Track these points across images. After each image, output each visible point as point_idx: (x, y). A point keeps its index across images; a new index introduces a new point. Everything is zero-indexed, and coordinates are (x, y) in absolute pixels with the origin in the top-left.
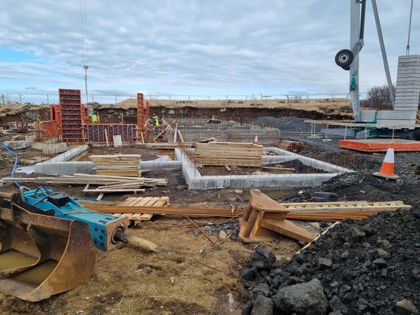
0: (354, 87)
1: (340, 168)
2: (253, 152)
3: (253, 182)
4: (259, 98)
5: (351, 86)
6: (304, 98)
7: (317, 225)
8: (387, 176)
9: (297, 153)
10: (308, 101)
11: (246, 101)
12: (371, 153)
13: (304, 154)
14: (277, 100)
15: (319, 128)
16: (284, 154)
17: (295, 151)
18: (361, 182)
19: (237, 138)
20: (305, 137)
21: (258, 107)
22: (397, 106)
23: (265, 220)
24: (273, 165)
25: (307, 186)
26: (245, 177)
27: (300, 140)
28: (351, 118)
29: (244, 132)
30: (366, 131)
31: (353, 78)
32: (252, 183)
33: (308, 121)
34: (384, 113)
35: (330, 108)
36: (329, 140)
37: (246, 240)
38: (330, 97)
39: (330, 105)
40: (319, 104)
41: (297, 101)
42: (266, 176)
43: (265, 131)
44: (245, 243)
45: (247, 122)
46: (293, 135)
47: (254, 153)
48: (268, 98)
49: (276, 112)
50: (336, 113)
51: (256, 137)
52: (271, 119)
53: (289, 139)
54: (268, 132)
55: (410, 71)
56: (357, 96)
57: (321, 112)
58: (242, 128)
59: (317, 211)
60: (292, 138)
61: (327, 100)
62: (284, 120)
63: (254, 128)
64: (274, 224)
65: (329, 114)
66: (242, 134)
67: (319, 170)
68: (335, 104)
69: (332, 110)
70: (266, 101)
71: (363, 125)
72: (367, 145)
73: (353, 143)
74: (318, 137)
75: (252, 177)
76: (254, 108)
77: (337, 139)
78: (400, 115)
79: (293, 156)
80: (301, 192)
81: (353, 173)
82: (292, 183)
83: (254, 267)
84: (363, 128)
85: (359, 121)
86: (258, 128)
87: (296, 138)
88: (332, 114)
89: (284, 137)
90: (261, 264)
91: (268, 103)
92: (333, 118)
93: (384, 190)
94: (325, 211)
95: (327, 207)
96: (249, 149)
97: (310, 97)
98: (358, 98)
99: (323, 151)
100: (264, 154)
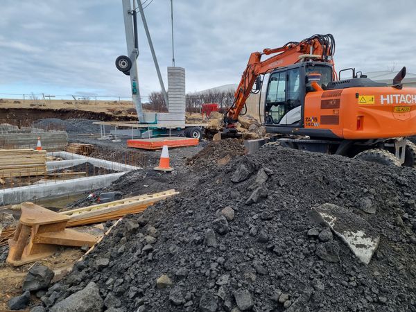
0: (135, 91)
1: (128, 166)
2: (34, 159)
3: (35, 192)
4: (41, 98)
5: (133, 90)
6: (92, 99)
7: (101, 226)
8: (165, 170)
9: (87, 155)
10: (96, 103)
11: (24, 101)
12: (154, 150)
13: (94, 156)
14: (63, 101)
15: (108, 129)
16: (73, 158)
17: (85, 153)
18: (144, 177)
19: (13, 144)
20: (96, 139)
21: (40, 107)
22: (170, 108)
23: (40, 235)
24: (61, 171)
25: (98, 187)
26: (24, 188)
27: (90, 142)
28: (137, 119)
29: (23, 136)
30: (149, 131)
31: (134, 83)
32: (34, 194)
33: (97, 123)
34: (162, 115)
35: (118, 110)
36: (118, 140)
37: (17, 263)
38: (117, 99)
39: (119, 108)
40: (107, 106)
41: (85, 102)
42: (52, 184)
43: (50, 135)
44: (15, 268)
45: (27, 125)
46: (82, 137)
47: (36, 159)
48: (52, 98)
49: (63, 113)
50: (123, 114)
51: (39, 142)
52: (57, 121)
53: (78, 142)
54: (53, 136)
55: (177, 81)
56: (139, 99)
57: (110, 113)
58: (19, 132)
59: (103, 212)
60: (82, 140)
61: (116, 102)
62: (71, 121)
63: (36, 132)
64: (52, 236)
65: (118, 116)
66: (20, 138)
67: (109, 170)
68: (123, 106)
69: (120, 112)
70: (50, 101)
71: (146, 126)
72: (149, 143)
73: (138, 142)
74: (108, 138)
75: (34, 187)
76: (35, 109)
77: (125, 139)
78: (174, 117)
79: (83, 159)
80: (91, 195)
81: (138, 170)
82: (82, 187)
83: (27, 292)
84: (147, 129)
85: (143, 122)
86: (40, 131)
87: (86, 141)
88: (120, 115)
89: (73, 139)
90: (35, 286)
91: (52, 103)
92: (121, 119)
93: (162, 182)
94: (110, 211)
95: (112, 206)
96: (29, 156)
97: (98, 99)
98: (140, 102)
99: (113, 152)
100: (49, 160)
